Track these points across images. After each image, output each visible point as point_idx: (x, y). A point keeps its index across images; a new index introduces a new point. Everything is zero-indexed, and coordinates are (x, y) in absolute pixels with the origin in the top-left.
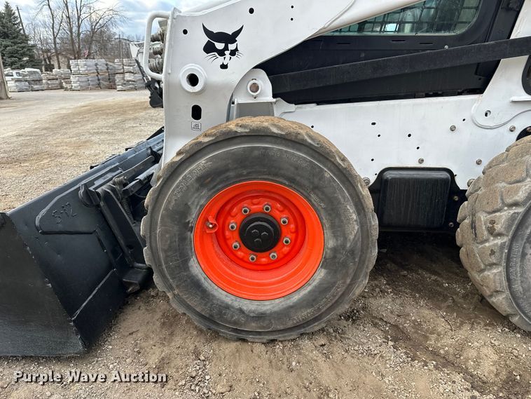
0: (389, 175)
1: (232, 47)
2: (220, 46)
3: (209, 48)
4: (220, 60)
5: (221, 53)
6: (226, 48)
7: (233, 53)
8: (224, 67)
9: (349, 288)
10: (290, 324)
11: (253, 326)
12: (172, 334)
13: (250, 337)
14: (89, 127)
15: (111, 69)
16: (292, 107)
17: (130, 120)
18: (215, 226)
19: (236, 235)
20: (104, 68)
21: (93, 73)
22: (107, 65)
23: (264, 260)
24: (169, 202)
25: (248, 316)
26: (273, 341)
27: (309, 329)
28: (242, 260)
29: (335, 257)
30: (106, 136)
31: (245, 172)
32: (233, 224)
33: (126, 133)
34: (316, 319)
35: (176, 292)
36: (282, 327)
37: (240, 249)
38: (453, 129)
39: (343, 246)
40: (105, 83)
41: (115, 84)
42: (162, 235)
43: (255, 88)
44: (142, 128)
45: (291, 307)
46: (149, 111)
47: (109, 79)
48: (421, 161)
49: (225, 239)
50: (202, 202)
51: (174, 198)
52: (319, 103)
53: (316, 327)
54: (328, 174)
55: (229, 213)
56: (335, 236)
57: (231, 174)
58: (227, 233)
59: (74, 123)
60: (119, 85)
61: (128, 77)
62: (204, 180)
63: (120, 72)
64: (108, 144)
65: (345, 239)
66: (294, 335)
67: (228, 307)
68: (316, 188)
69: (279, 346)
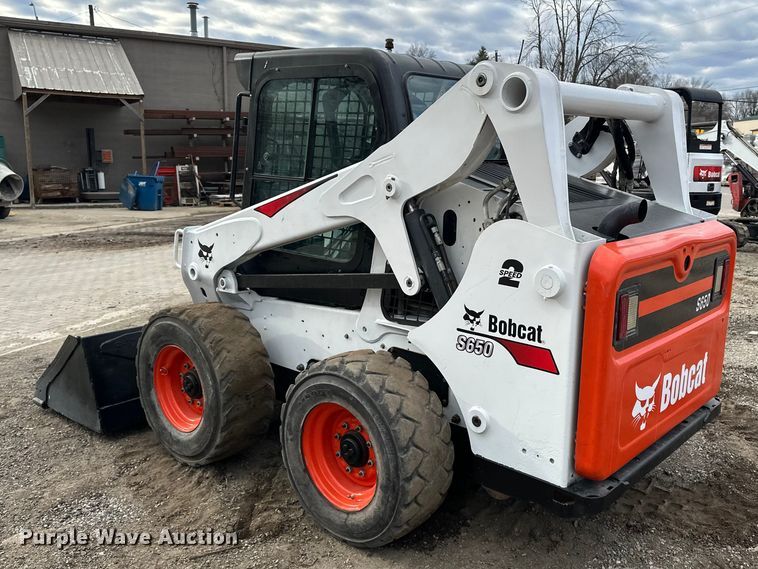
2: (205, 254)
3: (200, 254)
4: (205, 263)
5: (206, 258)
6: (208, 256)
7: (210, 259)
8: (206, 266)
31: (168, 339)
38: (347, 337)
43: (222, 283)
50: (155, 353)
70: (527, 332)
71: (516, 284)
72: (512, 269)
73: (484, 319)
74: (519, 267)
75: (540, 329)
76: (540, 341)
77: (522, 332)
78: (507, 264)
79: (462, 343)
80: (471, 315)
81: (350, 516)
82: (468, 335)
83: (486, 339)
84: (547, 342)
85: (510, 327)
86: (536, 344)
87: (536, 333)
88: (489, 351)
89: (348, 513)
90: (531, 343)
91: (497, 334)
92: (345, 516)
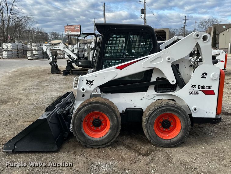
0: (128, 110)
1: (92, 83)
2: (89, 83)
3: (87, 83)
4: (89, 86)
5: (90, 84)
6: (91, 84)
7: (92, 84)
8: (90, 87)
9: (116, 134)
10: (103, 143)
11: (95, 144)
12: (76, 148)
13: (94, 147)
14: (26, 85)
15: (25, 48)
16: (105, 94)
17: (44, 81)
18: (87, 121)
19: (92, 123)
20: (21, 48)
21: (15, 50)
22: (23, 46)
23: (98, 129)
24: (78, 116)
25: (94, 142)
26: (99, 148)
27: (107, 145)
28: (93, 129)
29: (112, 128)
30: (36, 90)
31: (94, 110)
32: (91, 121)
33: (44, 89)
34: (109, 142)
35: (78, 136)
36: (101, 144)
37: (92, 127)
38: (141, 99)
39: (114, 125)
40: (21, 55)
41: (27, 56)
42: (76, 123)
43: (97, 91)
44: (51, 86)
45: (103, 139)
46: (51, 76)
47: (24, 53)
48: (135, 106)
49: (89, 124)
50: (85, 116)
51: (79, 115)
52: (111, 93)
53: (109, 144)
54: (110, 110)
55: (90, 118)
56: (112, 123)
57: (91, 110)
58: (90, 123)
59: (17, 82)
60: (29, 57)
61: (34, 52)
62: (86, 111)
63: (30, 49)
64: (39, 94)
65: (114, 124)
66: (104, 146)
67: (89, 139)
68: (108, 113)
69: (101, 149)
70: (208, 87)
71: (205, 78)
72: (205, 75)
73: (197, 87)
74: (206, 74)
75: (211, 86)
76: (211, 89)
77: (207, 87)
78: (203, 74)
79: (191, 93)
80: (193, 86)
81: (172, 140)
82: (192, 91)
83: (197, 91)
84: (213, 89)
85: (204, 87)
86: (210, 89)
87: (210, 87)
88: (198, 93)
89: (171, 139)
90: (209, 90)
91: (200, 89)
92: (170, 140)
